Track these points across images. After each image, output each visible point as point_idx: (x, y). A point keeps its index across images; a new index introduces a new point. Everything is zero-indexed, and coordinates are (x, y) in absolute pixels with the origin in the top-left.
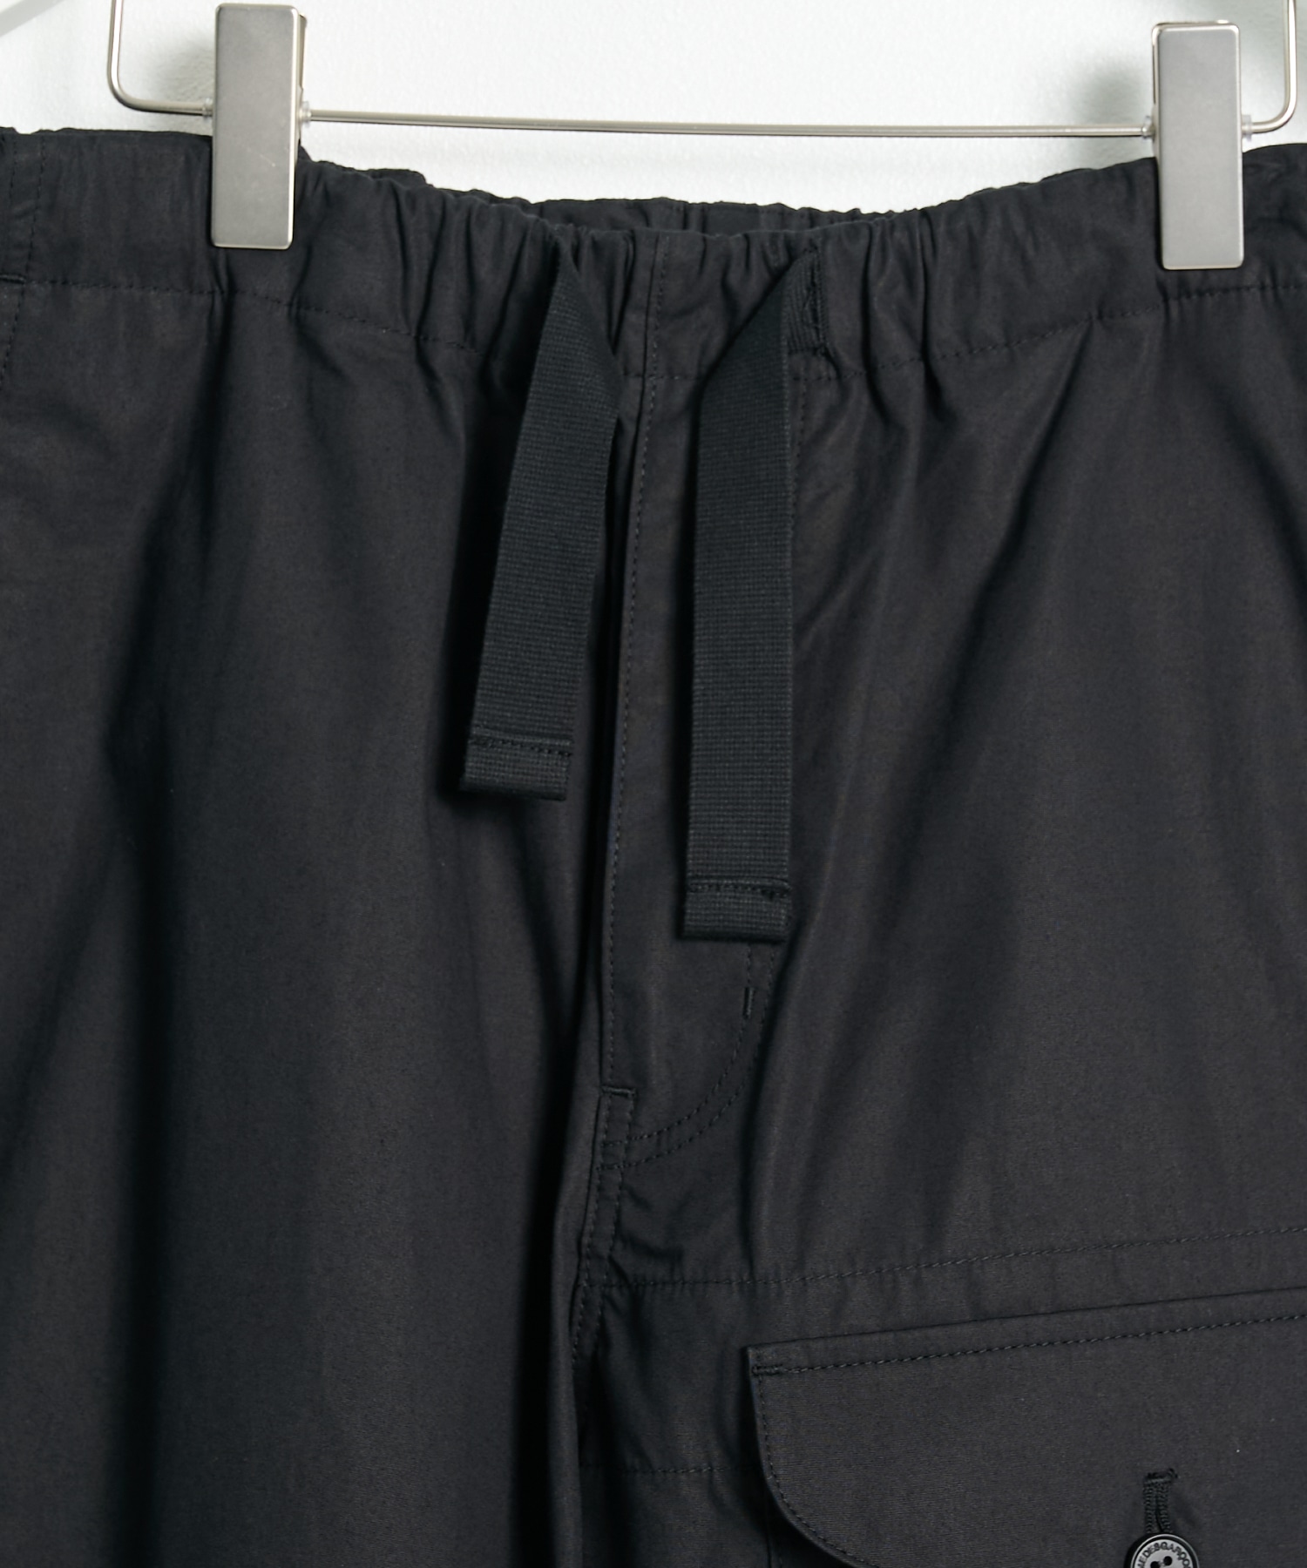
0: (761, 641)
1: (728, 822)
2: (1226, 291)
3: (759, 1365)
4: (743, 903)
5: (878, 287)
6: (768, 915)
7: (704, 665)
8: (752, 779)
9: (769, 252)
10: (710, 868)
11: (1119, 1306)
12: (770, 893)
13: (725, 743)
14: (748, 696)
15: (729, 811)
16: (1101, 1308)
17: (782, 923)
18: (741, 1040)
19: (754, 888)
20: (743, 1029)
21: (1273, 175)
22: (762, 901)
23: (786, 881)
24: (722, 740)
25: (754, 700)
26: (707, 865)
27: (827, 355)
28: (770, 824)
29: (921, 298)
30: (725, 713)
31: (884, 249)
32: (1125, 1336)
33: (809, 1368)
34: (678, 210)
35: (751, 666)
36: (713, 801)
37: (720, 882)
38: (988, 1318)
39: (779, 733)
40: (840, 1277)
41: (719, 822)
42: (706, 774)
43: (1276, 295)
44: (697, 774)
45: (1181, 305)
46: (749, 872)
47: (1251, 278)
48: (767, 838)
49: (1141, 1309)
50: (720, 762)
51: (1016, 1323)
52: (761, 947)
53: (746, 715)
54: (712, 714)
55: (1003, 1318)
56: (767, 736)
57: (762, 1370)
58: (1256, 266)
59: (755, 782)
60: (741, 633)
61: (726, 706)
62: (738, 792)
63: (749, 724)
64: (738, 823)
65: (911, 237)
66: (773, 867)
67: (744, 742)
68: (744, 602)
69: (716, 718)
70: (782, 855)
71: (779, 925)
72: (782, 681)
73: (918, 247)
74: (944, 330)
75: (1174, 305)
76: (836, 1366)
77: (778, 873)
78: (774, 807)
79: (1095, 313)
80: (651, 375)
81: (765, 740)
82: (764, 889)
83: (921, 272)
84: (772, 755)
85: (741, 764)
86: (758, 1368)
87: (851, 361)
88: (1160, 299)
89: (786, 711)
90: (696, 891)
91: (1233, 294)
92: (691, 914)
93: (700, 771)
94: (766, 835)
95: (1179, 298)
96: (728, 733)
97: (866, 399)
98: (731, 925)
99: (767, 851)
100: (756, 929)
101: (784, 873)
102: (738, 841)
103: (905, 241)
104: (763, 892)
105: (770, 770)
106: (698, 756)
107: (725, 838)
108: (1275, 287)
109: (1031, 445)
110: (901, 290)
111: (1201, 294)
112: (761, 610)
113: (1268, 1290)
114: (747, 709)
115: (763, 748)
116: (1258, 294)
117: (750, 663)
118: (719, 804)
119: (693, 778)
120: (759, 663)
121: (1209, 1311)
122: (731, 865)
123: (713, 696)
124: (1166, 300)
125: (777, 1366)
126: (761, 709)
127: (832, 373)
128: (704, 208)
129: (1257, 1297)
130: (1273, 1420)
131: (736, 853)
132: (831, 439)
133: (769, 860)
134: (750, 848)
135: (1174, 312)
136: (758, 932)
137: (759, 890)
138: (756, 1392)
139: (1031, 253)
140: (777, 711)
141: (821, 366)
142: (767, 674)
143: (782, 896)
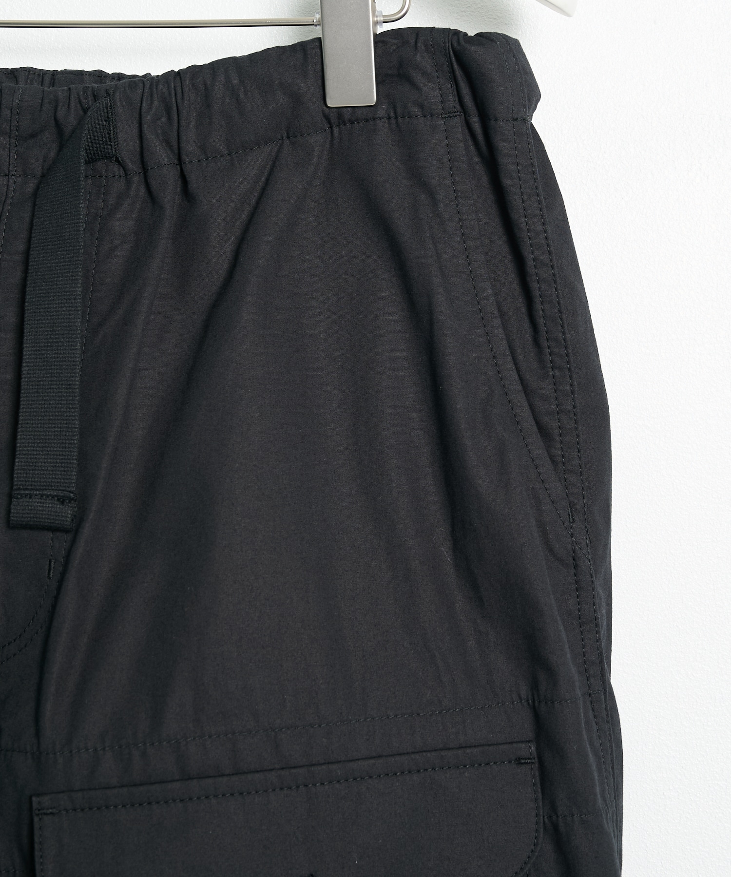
0: (62, 340)
1: (39, 454)
2: (367, 120)
3: (39, 808)
4: (46, 506)
5: (147, 119)
6: (60, 514)
7: (29, 355)
8: (55, 427)
9: (82, 98)
10: (27, 483)
11: (279, 769)
12: (62, 500)
13: (39, 404)
14: (53, 375)
15: (40, 447)
16: (266, 770)
17: (68, 519)
18: (46, 592)
19: (53, 497)
20: (47, 586)
21: (394, 47)
22: (57, 505)
23: (73, 493)
24: (38, 402)
25: (56, 377)
26: (26, 482)
27: (117, 160)
28: (65, 456)
29: (175, 125)
30: (40, 385)
31: (152, 95)
32: (281, 789)
33: (73, 810)
34: (39, 75)
35: (56, 356)
36: (30, 441)
37: (32, 492)
38: (190, 778)
39: (71, 398)
40: (96, 750)
41: (34, 455)
42: (27, 423)
43: (397, 122)
44: (22, 424)
45: (340, 130)
46: (52, 486)
47: (382, 112)
48: (63, 465)
49: (293, 771)
50: (36, 416)
51: (210, 781)
52: (58, 534)
53: (52, 387)
54: (32, 385)
55: (200, 778)
56: (64, 400)
57: (41, 811)
58: (385, 106)
59: (56, 429)
60: (51, 335)
61: (40, 381)
62: (46, 435)
63: (53, 392)
64: (45, 455)
65: (169, 87)
66: (66, 483)
67: (50, 404)
68: (53, 315)
69: (35, 388)
70: (72, 475)
71: (67, 521)
72: (73, 365)
73: (173, 94)
74: (190, 146)
75: (336, 129)
76: (90, 809)
77: (69, 487)
78: (67, 445)
79: (285, 135)
80: (13, 175)
81: (63, 402)
82: (59, 497)
83: (175, 109)
84: (66, 412)
85: (48, 418)
86: (39, 810)
87: (132, 165)
88: (327, 126)
89: (75, 385)
90: (17, 498)
91: (371, 122)
92: (14, 513)
93: (24, 422)
94: (62, 463)
95: (339, 126)
96: (41, 398)
97: (143, 189)
98: (38, 520)
99: (63, 473)
100: (53, 523)
101: (73, 487)
102: (44, 466)
103: (165, 90)
104: (58, 500)
105: (65, 422)
106: (23, 412)
107: (37, 464)
108: (396, 118)
109: (244, 216)
110: (164, 120)
111: (352, 123)
112: (63, 320)
113: (380, 756)
114: (52, 383)
115: (61, 408)
116: (387, 122)
117: (55, 354)
118: (34, 443)
119: (20, 426)
120: (61, 354)
121: (339, 771)
122: (40, 482)
123: (33, 374)
124: (331, 127)
125: (51, 808)
126: (61, 383)
127: (122, 173)
128: (55, 73)
129: (372, 761)
130: (381, 841)
131: (43, 474)
132: (120, 214)
133: (64, 479)
134: (53, 471)
135: (336, 135)
136: (54, 525)
137: (56, 498)
138: (36, 826)
139: (242, 96)
140: (70, 385)
141: (116, 168)
142: (65, 361)
143: (70, 502)
